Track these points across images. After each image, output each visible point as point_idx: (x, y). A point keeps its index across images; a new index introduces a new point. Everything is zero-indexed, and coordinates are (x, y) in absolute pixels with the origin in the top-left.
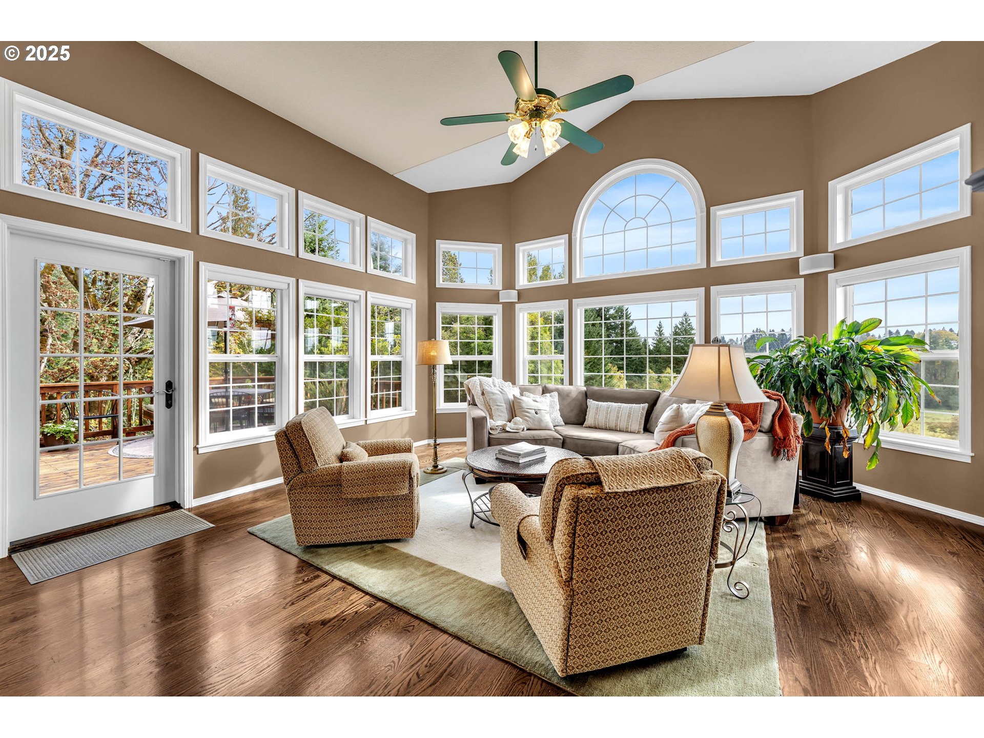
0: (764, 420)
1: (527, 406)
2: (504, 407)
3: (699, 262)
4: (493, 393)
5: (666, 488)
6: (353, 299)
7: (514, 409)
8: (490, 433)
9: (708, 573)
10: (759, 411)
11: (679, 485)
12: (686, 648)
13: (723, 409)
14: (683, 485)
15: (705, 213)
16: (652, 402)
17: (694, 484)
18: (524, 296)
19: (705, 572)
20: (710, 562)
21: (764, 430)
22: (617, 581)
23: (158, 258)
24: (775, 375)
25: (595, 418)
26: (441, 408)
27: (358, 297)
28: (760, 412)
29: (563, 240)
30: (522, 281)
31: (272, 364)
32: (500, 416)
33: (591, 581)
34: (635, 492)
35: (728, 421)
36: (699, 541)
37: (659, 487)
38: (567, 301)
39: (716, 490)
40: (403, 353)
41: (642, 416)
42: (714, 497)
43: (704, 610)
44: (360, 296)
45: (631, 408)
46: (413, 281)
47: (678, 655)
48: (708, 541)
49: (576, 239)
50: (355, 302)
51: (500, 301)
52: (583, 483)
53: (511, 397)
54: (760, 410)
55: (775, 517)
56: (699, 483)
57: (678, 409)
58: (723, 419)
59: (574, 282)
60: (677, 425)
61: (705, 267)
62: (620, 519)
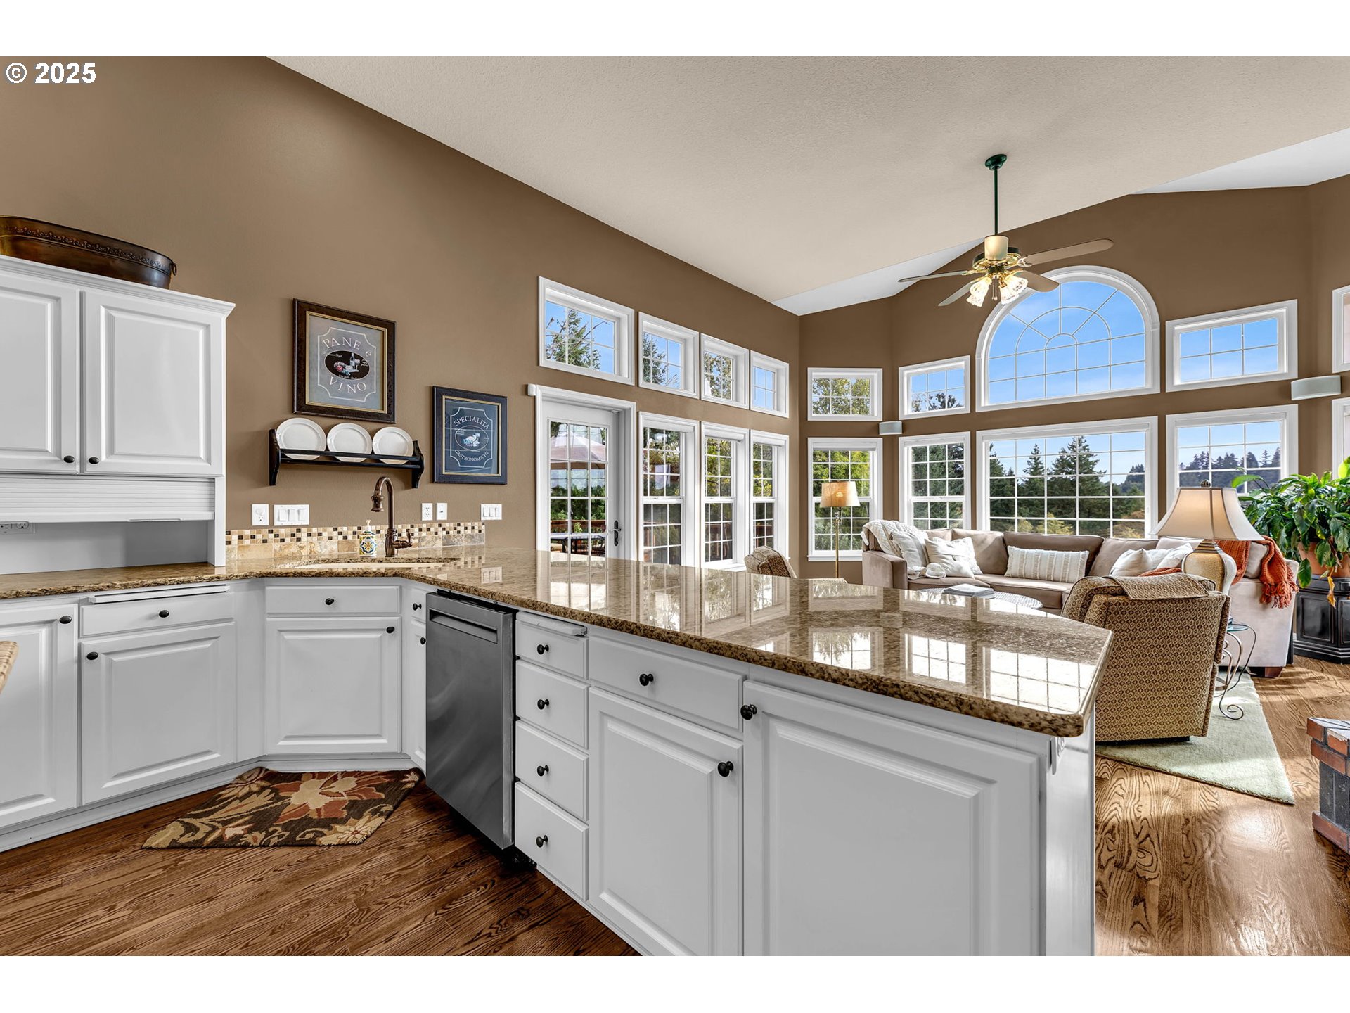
0: (1250, 565)
1: (943, 551)
2: (917, 552)
3: (1149, 386)
4: (903, 538)
5: (1179, 599)
6: (738, 438)
7: (927, 554)
8: (909, 579)
9: (1212, 674)
10: (1243, 556)
11: (1190, 598)
12: (1188, 737)
13: (1213, 547)
14: (1193, 598)
15: (1158, 329)
16: (1093, 550)
17: (1203, 599)
18: (910, 428)
19: (1209, 673)
20: (1214, 666)
21: (1250, 576)
22: (1136, 670)
23: (609, 410)
24: (1260, 519)
25: (1021, 567)
26: (813, 555)
27: (743, 436)
28: (1246, 557)
29: (962, 363)
30: (907, 411)
31: (679, 506)
32: (913, 561)
33: (1115, 667)
34: (1154, 601)
35: (1221, 558)
36: (1206, 646)
37: (1173, 599)
38: (968, 433)
39: (1222, 605)
40: (775, 494)
41: (1082, 564)
42: (1219, 610)
43: (1208, 706)
44: (745, 435)
45: (1067, 556)
46: (787, 415)
47: (1183, 740)
48: (1213, 647)
49: (980, 361)
50: (739, 441)
51: (880, 434)
52: (1108, 593)
53: (923, 542)
54: (1246, 555)
55: (1264, 668)
56: (1207, 598)
57: (1141, 553)
58: (1215, 556)
59: (977, 410)
60: (1139, 571)
61: (1158, 391)
62: (1141, 621)
